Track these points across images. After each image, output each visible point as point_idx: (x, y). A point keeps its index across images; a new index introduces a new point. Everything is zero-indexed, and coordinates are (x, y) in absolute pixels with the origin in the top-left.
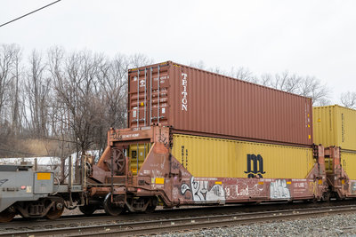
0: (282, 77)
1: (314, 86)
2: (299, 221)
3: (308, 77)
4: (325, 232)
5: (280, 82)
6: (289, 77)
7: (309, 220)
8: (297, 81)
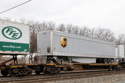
0: (99, 29)
1: (109, 32)
2: (104, 77)
3: (107, 29)
4: (113, 81)
5: (98, 30)
6: (101, 29)
7: (107, 76)
8: (104, 30)
